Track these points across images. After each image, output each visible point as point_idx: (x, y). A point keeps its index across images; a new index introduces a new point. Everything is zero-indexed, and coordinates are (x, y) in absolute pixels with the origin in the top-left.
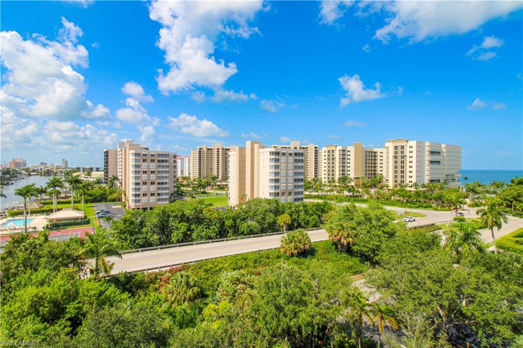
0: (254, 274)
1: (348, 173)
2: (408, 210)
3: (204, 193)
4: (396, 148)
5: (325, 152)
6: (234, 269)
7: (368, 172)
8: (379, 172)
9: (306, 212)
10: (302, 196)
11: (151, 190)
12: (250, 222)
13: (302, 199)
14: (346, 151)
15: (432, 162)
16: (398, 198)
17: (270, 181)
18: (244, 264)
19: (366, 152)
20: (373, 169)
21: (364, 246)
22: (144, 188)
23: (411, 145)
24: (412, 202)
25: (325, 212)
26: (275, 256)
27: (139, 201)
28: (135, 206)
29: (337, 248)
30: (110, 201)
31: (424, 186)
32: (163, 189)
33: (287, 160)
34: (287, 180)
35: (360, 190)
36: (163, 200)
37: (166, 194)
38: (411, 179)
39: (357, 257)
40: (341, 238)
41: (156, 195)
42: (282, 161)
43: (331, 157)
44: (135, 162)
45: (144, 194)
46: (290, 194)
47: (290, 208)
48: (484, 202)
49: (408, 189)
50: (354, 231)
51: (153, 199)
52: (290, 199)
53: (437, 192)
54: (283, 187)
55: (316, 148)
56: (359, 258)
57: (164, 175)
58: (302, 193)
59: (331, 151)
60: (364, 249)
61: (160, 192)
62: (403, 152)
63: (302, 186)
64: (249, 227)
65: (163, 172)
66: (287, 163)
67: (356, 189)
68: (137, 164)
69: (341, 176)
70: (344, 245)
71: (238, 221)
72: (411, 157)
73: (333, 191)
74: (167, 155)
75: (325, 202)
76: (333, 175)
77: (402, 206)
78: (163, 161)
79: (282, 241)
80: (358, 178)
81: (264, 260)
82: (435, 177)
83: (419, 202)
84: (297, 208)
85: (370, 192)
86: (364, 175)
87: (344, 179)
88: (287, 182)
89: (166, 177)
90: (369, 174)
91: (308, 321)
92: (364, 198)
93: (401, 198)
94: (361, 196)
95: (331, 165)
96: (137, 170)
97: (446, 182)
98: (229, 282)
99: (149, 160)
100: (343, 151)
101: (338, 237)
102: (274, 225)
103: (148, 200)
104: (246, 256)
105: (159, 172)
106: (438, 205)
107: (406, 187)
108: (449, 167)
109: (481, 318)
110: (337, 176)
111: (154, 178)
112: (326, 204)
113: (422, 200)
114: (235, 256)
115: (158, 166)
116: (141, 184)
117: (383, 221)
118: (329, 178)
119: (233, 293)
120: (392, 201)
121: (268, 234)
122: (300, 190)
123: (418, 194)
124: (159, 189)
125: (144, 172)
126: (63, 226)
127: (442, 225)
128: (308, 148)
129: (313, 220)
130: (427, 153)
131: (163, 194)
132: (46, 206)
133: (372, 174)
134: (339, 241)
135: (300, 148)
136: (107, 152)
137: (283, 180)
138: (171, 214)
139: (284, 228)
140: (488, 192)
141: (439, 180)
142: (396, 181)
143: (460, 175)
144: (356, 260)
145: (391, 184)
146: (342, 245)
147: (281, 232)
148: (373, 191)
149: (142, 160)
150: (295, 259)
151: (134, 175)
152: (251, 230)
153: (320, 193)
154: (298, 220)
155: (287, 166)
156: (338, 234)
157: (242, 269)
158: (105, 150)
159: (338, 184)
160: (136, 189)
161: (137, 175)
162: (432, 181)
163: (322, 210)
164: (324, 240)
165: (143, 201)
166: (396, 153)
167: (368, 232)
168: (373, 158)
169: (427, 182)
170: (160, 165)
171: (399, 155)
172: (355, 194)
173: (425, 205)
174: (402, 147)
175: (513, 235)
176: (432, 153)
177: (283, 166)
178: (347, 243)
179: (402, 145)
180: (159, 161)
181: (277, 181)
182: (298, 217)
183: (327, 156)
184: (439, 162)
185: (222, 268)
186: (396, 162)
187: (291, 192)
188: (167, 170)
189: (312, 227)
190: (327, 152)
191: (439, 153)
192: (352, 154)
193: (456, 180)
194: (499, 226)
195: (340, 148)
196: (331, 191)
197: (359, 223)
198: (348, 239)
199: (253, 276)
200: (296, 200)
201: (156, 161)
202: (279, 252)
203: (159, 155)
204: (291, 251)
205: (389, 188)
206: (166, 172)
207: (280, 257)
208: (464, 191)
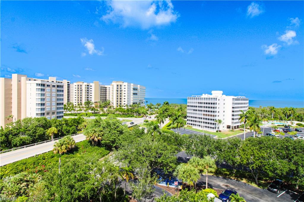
0: (34, 173)
1: (91, 99)
2: (124, 119)
4: (118, 86)
5: (76, 86)
6: (16, 173)
7: (102, 99)
8: (108, 99)
9: (67, 124)
10: (63, 115)
12: (22, 137)
13: (62, 116)
14: (89, 86)
15: (134, 94)
16: (119, 113)
17: (36, 105)
18: (24, 168)
19: (101, 87)
20: (105, 97)
21: (108, 140)
23: (125, 85)
24: (125, 115)
25: (80, 123)
26: (49, 157)
29: (91, 144)
31: (130, 106)
33: (51, 90)
34: (51, 104)
35: (98, 109)
38: (125, 103)
39: (103, 147)
40: (94, 138)
42: (47, 91)
43: (80, 89)
46: (53, 113)
47: (55, 123)
48: (154, 113)
49: (123, 108)
50: (102, 133)
52: (54, 117)
53: (136, 108)
54: (47, 109)
55: (68, 83)
56: (104, 148)
58: (62, 112)
59: (80, 86)
60: (108, 142)
62: (121, 88)
63: (62, 108)
64: (21, 140)
66: (51, 92)
67: (96, 109)
69: (86, 101)
70: (96, 141)
71: (10, 136)
72: (125, 91)
73: (82, 110)
75: (79, 118)
76: (81, 100)
77: (121, 117)
79: (55, 146)
80: (97, 102)
81: (41, 161)
82: (135, 101)
83: (129, 114)
84: (60, 123)
85: (104, 110)
86: (100, 100)
87: (88, 103)
88: (51, 105)
90: (103, 100)
91: (92, 188)
92: (100, 114)
93: (120, 113)
94: (99, 113)
95: (80, 94)
97: (139, 104)
98: (13, 184)
100: (87, 85)
101: (93, 137)
102: (43, 135)
104: (25, 161)
106: (137, 115)
107: (122, 106)
108: (141, 97)
109: (166, 162)
110: (84, 101)
112: (80, 118)
113: (130, 113)
114: (14, 163)
117: (117, 125)
118: (78, 102)
119: (19, 191)
120: (116, 115)
121: (39, 143)
122: (61, 110)
123: (128, 110)
127: (140, 124)
128: (62, 82)
129: (72, 129)
130: (132, 89)
133: (104, 100)
134: (93, 139)
135: (56, 82)
137: (48, 104)
139: (52, 137)
140: (155, 108)
141: (137, 103)
142: (117, 104)
143: (145, 100)
144: (103, 149)
145: (115, 106)
146: (95, 142)
147: (51, 140)
148: (105, 109)
150: (65, 156)
152: (23, 142)
153: (73, 112)
154: (61, 131)
155: (51, 95)
156: (93, 135)
157: (23, 171)
159: (84, 106)
162: (134, 103)
163: (78, 122)
164: (82, 140)
166: (118, 88)
167: (109, 132)
168: (105, 91)
169: (132, 104)
171: (119, 89)
172: (95, 112)
173: (131, 115)
174: (121, 86)
175: (166, 126)
176: (134, 89)
177: (48, 94)
178: (98, 140)
179: (121, 84)
181: (43, 104)
182: (62, 128)
183: (77, 88)
184: (137, 94)
185: (3, 175)
186: (117, 93)
187: (54, 112)
189: (71, 134)
190: (77, 86)
191: (137, 89)
192: (93, 87)
193: (143, 103)
194: (163, 122)
195: (86, 84)
196: (81, 110)
197: (104, 128)
198: (98, 138)
199: (34, 175)
200: (58, 117)
202: (53, 153)
204: (62, 151)
205: (114, 108)
207: (54, 157)
208: (147, 108)
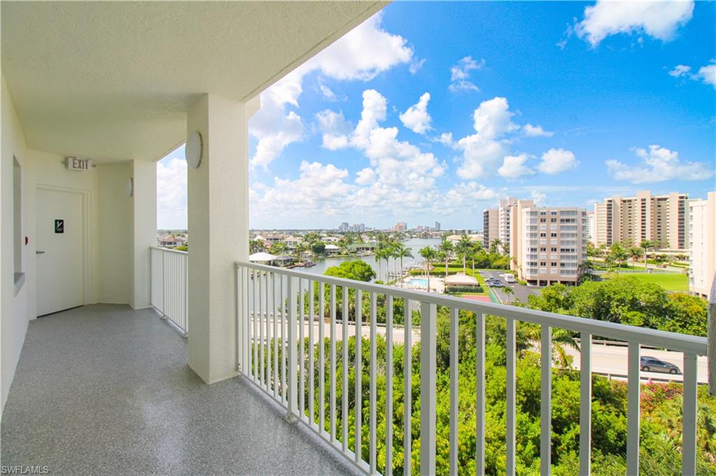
3: (625, 266)
11: (552, 258)
22: (542, 256)
27: (536, 271)
28: (531, 277)
30: (495, 268)
32: (568, 257)
36: (568, 272)
37: (573, 265)
41: (558, 265)
44: (531, 223)
45: (542, 263)
51: (554, 270)
57: (570, 239)
61: (564, 261)
65: (568, 235)
68: (534, 225)
74: (574, 212)
78: (568, 220)
89: (573, 242)
96: (534, 232)
99: (548, 220)
103: (548, 271)
105: (562, 235)
111: (556, 243)
115: (561, 226)
116: (539, 250)
124: (562, 257)
125: (542, 235)
126: (460, 291)
131: (568, 264)
132: (436, 268)
136: (487, 212)
138: (612, 296)
149: (540, 220)
151: (529, 239)
158: (485, 210)
160: (532, 256)
161: (533, 239)
165: (541, 272)
170: (564, 226)
180: (562, 220)
188: (575, 232)
201: (558, 221)
203: (562, 213)
206: (573, 235)
